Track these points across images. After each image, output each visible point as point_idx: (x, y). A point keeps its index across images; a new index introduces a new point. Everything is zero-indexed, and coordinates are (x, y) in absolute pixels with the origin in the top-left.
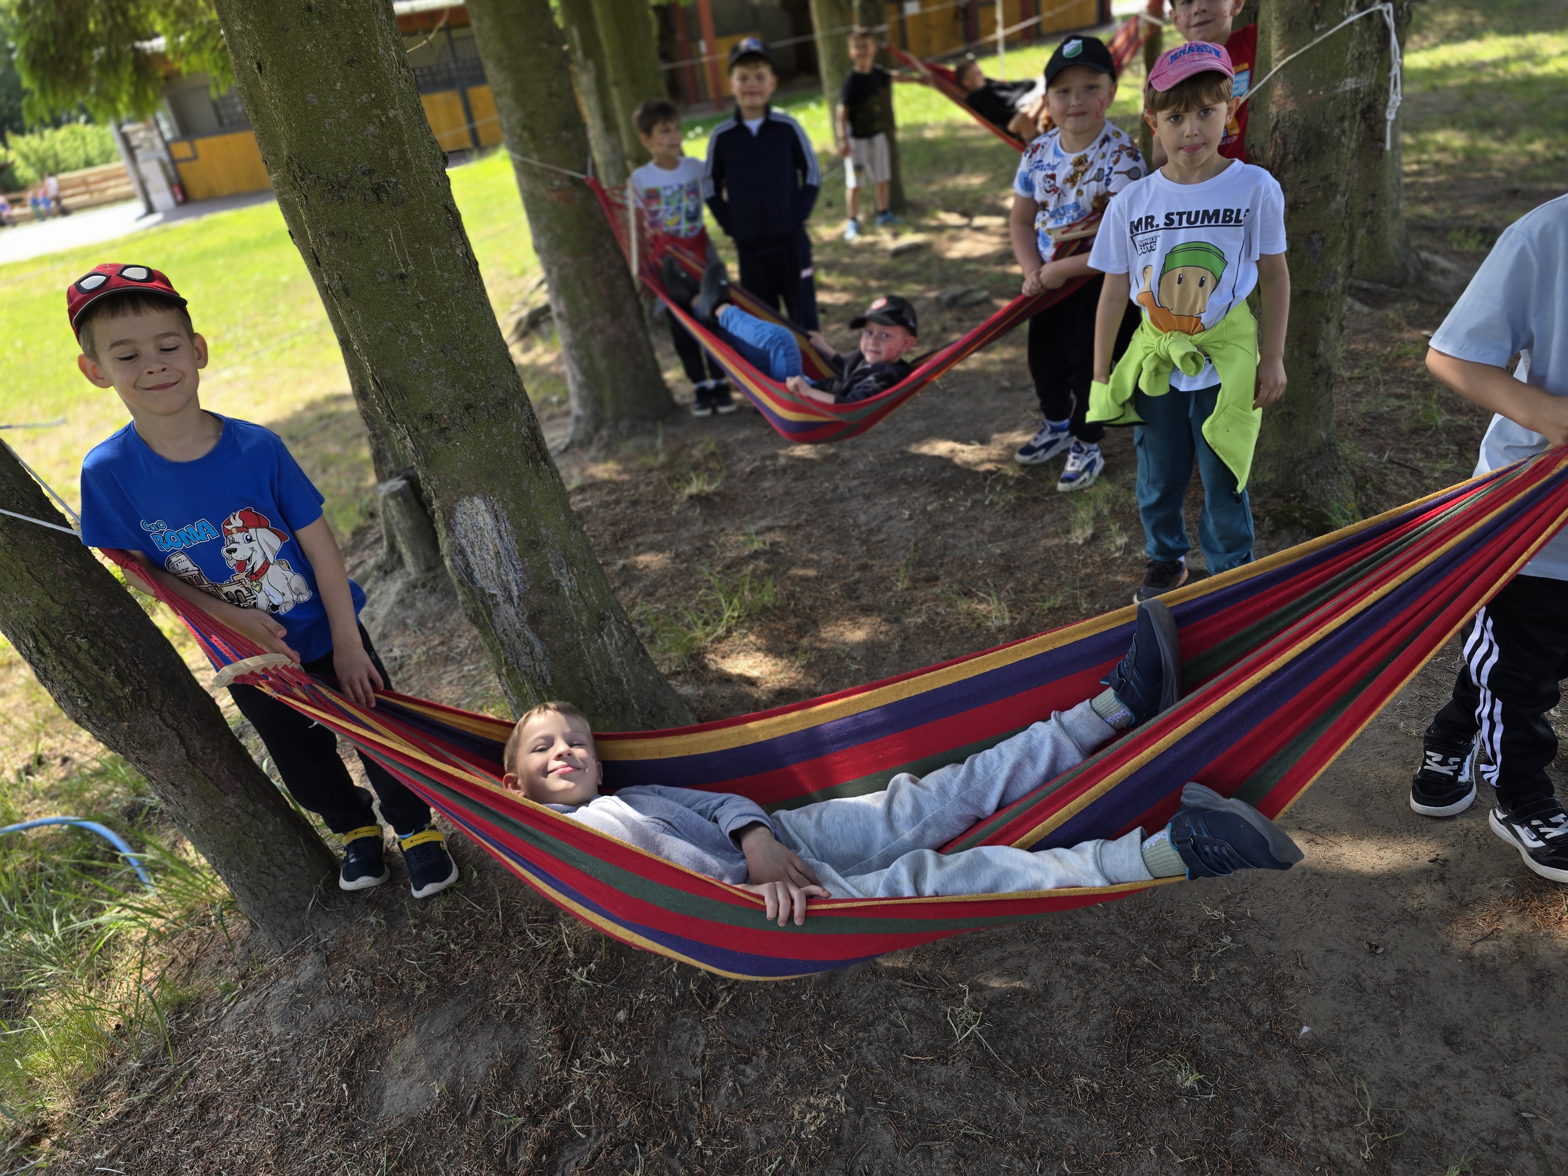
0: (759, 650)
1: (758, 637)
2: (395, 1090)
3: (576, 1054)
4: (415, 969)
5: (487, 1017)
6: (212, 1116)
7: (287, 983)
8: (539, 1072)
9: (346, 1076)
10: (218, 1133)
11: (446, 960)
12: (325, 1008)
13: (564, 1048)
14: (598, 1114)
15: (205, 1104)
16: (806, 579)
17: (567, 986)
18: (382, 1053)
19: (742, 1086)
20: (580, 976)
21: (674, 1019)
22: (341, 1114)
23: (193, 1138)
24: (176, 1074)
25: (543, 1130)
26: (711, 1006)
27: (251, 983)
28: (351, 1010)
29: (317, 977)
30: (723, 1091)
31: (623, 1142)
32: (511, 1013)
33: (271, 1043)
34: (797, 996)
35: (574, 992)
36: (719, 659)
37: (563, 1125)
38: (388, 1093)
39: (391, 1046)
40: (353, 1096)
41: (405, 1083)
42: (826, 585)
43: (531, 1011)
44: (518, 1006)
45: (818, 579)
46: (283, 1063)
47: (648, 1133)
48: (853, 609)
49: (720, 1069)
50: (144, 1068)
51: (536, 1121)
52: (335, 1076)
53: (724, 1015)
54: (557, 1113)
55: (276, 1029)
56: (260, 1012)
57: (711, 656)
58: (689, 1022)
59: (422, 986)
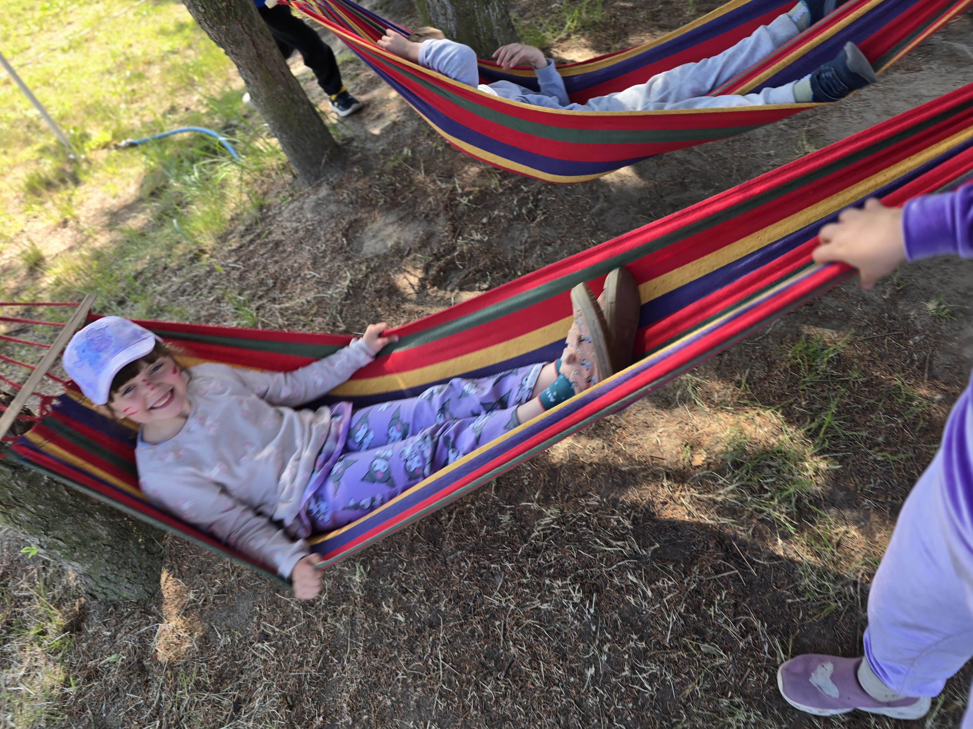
0: (586, 47)
1: (587, 40)
2: (368, 243)
3: (460, 234)
4: (378, 193)
5: (415, 217)
6: (281, 249)
7: (313, 197)
8: (441, 241)
9: (345, 235)
10: (284, 255)
11: (394, 191)
12: (333, 208)
13: (454, 231)
14: (470, 259)
15: (277, 244)
16: (624, 8)
17: (457, 205)
18: (362, 228)
19: (545, 254)
20: (464, 201)
21: (512, 225)
22: (343, 250)
23: (273, 256)
24: (262, 232)
25: (442, 263)
26: (534, 220)
27: (295, 198)
28: (346, 209)
29: (329, 195)
30: (535, 256)
31: (481, 271)
32: (427, 216)
33: (307, 221)
34: (581, 219)
35: (461, 208)
36: (560, 52)
37: (452, 262)
38: (365, 245)
39: (366, 225)
40: (348, 244)
41: (373, 241)
42: (638, 12)
43: (437, 215)
44: (431, 212)
45: (633, 8)
46: (314, 229)
47: (494, 268)
48: (653, 26)
49: (535, 247)
50: (247, 230)
51: (438, 260)
52: (339, 235)
53: (539, 225)
54: (449, 257)
55: (309, 216)
56: (301, 208)
57: (556, 50)
58: (520, 227)
59: (382, 201)
